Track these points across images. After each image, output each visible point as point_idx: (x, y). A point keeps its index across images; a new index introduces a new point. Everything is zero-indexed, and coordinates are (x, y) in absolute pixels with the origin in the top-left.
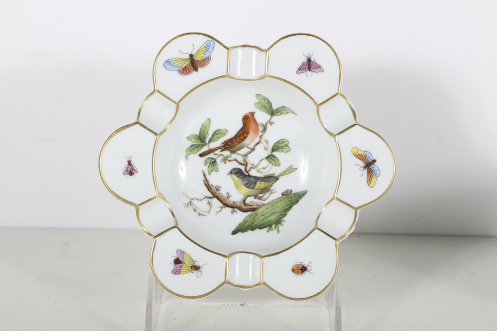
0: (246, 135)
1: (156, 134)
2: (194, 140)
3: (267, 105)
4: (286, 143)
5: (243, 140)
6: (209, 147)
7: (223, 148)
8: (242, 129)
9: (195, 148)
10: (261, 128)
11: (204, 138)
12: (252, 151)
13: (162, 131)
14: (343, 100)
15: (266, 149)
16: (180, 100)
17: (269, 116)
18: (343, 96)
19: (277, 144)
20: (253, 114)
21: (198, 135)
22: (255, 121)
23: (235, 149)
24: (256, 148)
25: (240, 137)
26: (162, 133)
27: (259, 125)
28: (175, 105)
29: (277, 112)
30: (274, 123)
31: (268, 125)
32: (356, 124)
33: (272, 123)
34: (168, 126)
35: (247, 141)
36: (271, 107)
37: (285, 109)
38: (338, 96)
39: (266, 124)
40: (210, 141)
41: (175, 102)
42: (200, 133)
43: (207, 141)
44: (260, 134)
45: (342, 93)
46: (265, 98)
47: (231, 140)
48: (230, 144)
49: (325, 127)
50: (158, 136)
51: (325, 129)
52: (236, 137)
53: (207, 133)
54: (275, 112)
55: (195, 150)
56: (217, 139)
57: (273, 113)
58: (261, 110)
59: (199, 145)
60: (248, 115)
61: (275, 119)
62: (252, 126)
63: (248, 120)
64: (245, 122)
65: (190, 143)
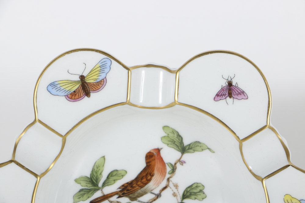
0: (149, 177)
1: (36, 175)
2: (84, 183)
3: (176, 140)
4: (201, 188)
5: (146, 184)
6: (102, 192)
7: (121, 194)
8: (145, 170)
9: (84, 194)
10: (169, 169)
11: (97, 180)
12: (157, 198)
13: (43, 171)
14: (273, 134)
15: (175, 195)
16: (68, 133)
17: (179, 154)
18: (273, 129)
19: (189, 190)
20: (158, 150)
21: (89, 176)
22: (161, 160)
23: (136, 194)
24: (163, 193)
25: (142, 179)
26: (44, 174)
27: (167, 165)
28: (60, 139)
29: (189, 149)
30: (185, 162)
31: (178, 165)
32: (289, 166)
33: (182, 163)
34: (52, 166)
35: (151, 185)
36: (181, 142)
37: (200, 145)
38: (267, 129)
39: (175, 164)
40: (104, 184)
41: (61, 136)
42: (92, 174)
43: (100, 184)
44: (168, 176)
45: (271, 125)
46: (174, 131)
47: (130, 184)
48: (130, 188)
49: (250, 168)
50: (39, 178)
51: (250, 171)
52: (137, 179)
53: (101, 174)
54: (187, 148)
55: (85, 196)
56: (113, 182)
57: (184, 150)
58: (170, 145)
59: (90, 190)
60: (152, 151)
61: (187, 157)
62: (157, 166)
63: (153, 158)
64: (148, 161)
65: (78, 187)
